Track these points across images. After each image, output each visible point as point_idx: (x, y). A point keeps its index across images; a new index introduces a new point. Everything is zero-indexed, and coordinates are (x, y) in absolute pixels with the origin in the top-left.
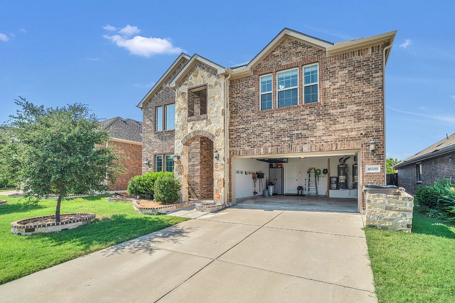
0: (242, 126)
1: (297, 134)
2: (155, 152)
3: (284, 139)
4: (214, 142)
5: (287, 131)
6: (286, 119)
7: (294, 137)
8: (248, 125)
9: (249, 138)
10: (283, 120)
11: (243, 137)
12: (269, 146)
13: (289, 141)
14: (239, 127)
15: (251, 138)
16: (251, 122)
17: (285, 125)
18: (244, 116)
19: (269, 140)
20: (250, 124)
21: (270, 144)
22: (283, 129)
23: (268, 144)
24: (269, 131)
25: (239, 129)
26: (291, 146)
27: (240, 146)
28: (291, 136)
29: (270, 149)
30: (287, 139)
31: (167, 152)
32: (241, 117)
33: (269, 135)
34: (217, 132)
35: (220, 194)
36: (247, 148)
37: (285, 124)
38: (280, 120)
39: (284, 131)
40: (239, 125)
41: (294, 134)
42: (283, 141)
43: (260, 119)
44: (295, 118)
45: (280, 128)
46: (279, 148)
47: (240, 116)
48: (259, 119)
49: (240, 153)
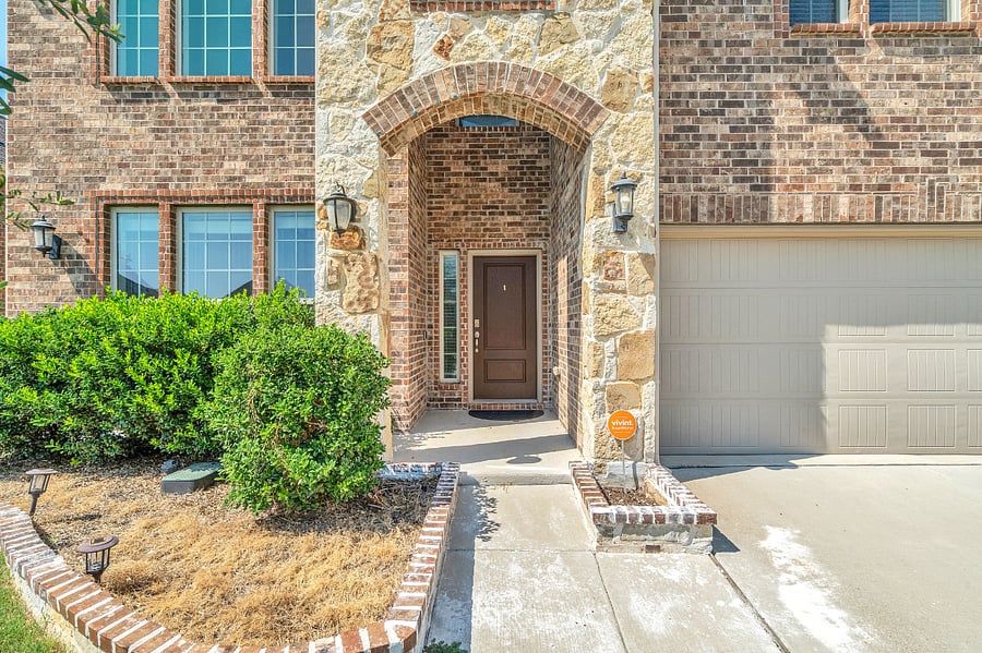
0: (704, 86)
1: (964, 145)
2: (104, 187)
3: (907, 162)
4: (597, 137)
5: (922, 128)
6: (916, 77)
7: (952, 155)
8: (736, 84)
9: (742, 145)
10: (902, 77)
11: (712, 137)
12: (841, 188)
13: (929, 171)
14: (689, 87)
15: (753, 146)
16: (751, 69)
17: (913, 103)
18: (715, 37)
19: (839, 162)
20: (748, 78)
21: (845, 179)
22: (901, 120)
23: (836, 178)
24: (839, 120)
25: (692, 95)
26: (941, 194)
27: (697, 180)
28: (936, 152)
29: (844, 200)
30: (922, 162)
31: (195, 190)
32: (703, 43)
33: (837, 137)
34: (615, 83)
35: (635, 413)
36: (733, 189)
37: (909, 95)
38: (889, 77)
39: (906, 129)
40: (690, 79)
41: (952, 146)
42: (902, 170)
43: (798, 60)
44: (953, 78)
45: (891, 111)
46: (887, 198)
47: (695, 35)
48: (789, 60)
49: (695, 210)
